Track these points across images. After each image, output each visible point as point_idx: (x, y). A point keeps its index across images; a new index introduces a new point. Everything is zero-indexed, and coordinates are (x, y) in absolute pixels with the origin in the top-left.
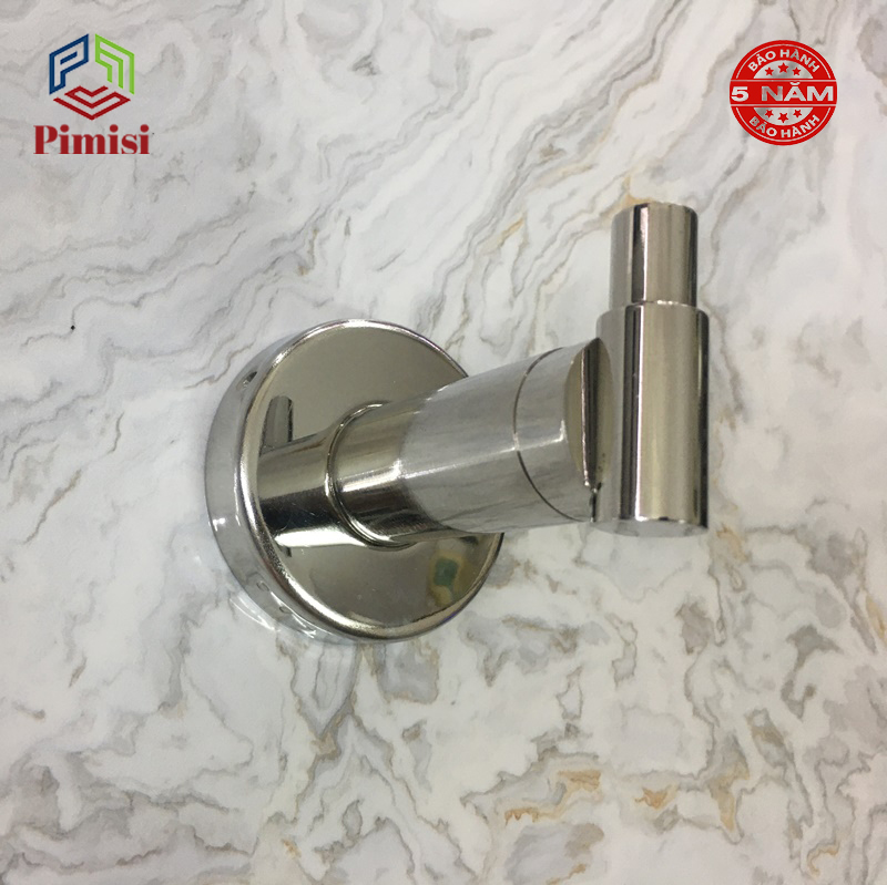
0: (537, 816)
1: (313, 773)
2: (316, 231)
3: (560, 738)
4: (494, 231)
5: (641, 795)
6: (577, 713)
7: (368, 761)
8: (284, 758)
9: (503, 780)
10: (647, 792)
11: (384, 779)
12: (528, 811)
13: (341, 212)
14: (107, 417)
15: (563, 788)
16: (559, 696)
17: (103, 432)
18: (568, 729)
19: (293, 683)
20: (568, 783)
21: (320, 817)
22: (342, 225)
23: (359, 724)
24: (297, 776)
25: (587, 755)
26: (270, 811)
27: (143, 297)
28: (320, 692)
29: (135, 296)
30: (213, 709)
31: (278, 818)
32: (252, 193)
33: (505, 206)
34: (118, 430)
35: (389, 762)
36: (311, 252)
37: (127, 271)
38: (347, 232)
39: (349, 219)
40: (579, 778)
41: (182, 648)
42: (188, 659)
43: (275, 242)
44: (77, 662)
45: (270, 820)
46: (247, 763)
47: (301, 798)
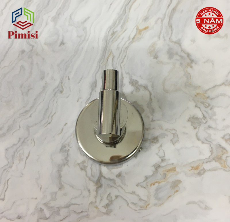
0: (159, 183)
1: (97, 191)
2: (62, 83)
3: (160, 163)
4: (104, 59)
5: (191, 168)
6: (164, 155)
7: (110, 185)
8: (89, 191)
9: (147, 178)
10: (193, 167)
11: (115, 187)
12: (156, 182)
13: (66, 76)
14: (31, 140)
15: (165, 174)
16: (157, 154)
17: (31, 143)
18: (162, 160)
19: (86, 175)
20: (166, 173)
21: (101, 200)
22: (67, 78)
23: (105, 178)
24: (93, 193)
25: (170, 164)
26: (89, 202)
27: (31, 115)
28: (93, 174)
29: (29, 115)
30: (70, 186)
31: (92, 203)
32: (46, 83)
33: (106, 52)
34: (34, 141)
35: (115, 183)
36: (62, 88)
37: (26, 112)
38: (69, 79)
39: (69, 76)
40: (169, 171)
41: (60, 176)
42: (62, 178)
43: (54, 90)
44: (40, 187)
45: (90, 203)
46: (81, 194)
47: (96, 197)
